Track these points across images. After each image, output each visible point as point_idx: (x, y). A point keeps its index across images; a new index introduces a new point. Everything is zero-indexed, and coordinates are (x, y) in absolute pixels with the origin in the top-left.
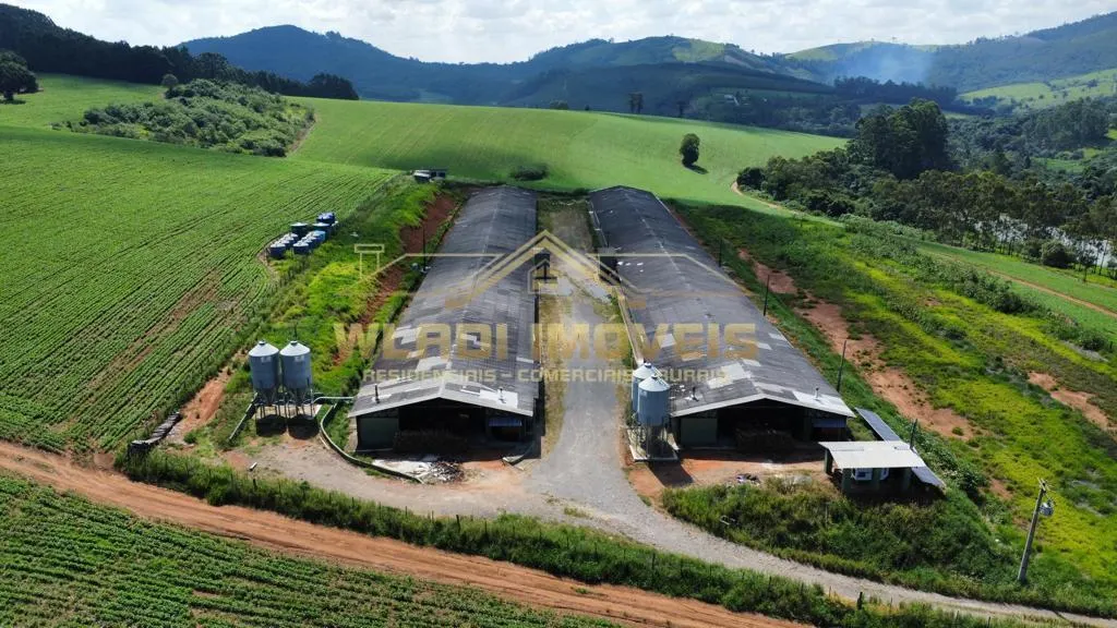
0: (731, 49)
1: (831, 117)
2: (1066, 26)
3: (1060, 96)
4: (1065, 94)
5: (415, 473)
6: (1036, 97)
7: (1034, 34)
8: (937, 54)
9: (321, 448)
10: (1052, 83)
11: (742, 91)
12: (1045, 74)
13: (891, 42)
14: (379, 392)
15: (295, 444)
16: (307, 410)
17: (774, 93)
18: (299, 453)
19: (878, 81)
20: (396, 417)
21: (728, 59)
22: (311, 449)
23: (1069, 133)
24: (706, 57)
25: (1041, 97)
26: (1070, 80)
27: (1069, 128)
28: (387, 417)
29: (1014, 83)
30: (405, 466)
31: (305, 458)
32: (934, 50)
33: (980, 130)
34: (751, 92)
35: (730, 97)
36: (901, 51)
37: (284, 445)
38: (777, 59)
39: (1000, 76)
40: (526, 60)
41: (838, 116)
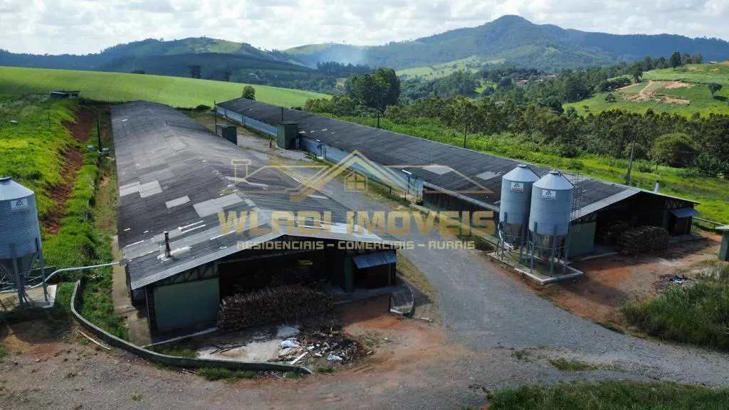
0: (246, 47)
1: (320, 86)
2: (435, 36)
3: (441, 73)
4: (443, 72)
5: (283, 359)
6: (428, 73)
7: (419, 40)
8: (369, 51)
9: (90, 350)
10: (435, 67)
11: (260, 71)
12: (430, 62)
13: (343, 43)
14: (171, 245)
15: (38, 352)
16: (35, 294)
17: (280, 72)
18: (52, 367)
19: (343, 64)
20: (214, 277)
21: (244, 53)
22: (73, 356)
23: (458, 90)
24: (230, 51)
25: (431, 74)
26: (443, 65)
27: (457, 86)
28: (200, 278)
29: (413, 67)
30: (257, 352)
31: (71, 376)
32: (367, 49)
33: (409, 90)
34: (266, 71)
35: (253, 74)
36: (349, 49)
37: (14, 359)
38: (276, 53)
39: (406, 64)
40: (99, 52)
41: (324, 84)
